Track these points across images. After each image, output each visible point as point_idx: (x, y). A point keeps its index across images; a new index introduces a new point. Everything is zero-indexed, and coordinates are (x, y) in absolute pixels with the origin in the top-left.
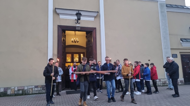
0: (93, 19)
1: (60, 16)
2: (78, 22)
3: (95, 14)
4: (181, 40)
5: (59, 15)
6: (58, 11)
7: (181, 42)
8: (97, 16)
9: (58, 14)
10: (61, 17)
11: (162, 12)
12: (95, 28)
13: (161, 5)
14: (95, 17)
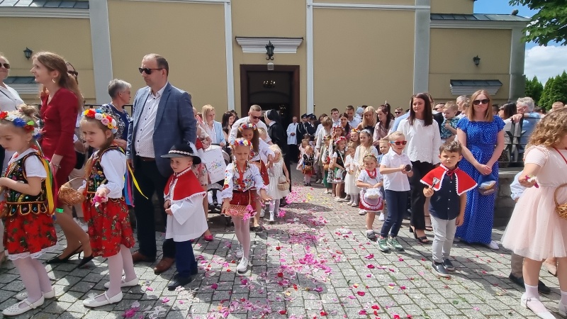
0: (294, 51)
1: (243, 49)
2: (270, 58)
3: (298, 43)
4: (452, 82)
6: (240, 41)
7: (451, 86)
8: (302, 46)
9: (240, 46)
10: (245, 50)
11: (420, 31)
12: (298, 67)
13: (421, 18)
14: (299, 47)
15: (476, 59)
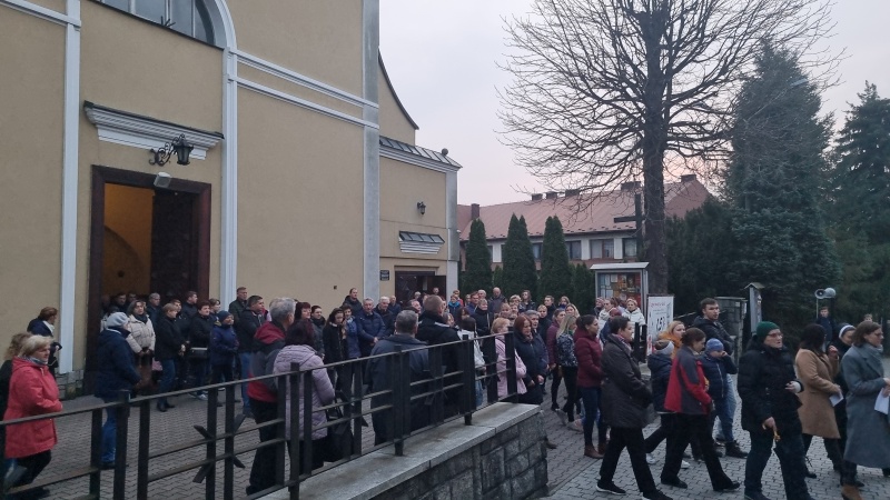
0: (202, 154)
1: (101, 132)
2: (157, 159)
3: (212, 142)
4: (401, 234)
5: (97, 128)
7: (400, 239)
9: (94, 125)
10: (104, 135)
11: (371, 158)
12: (208, 186)
14: (210, 149)
15: (421, 207)
